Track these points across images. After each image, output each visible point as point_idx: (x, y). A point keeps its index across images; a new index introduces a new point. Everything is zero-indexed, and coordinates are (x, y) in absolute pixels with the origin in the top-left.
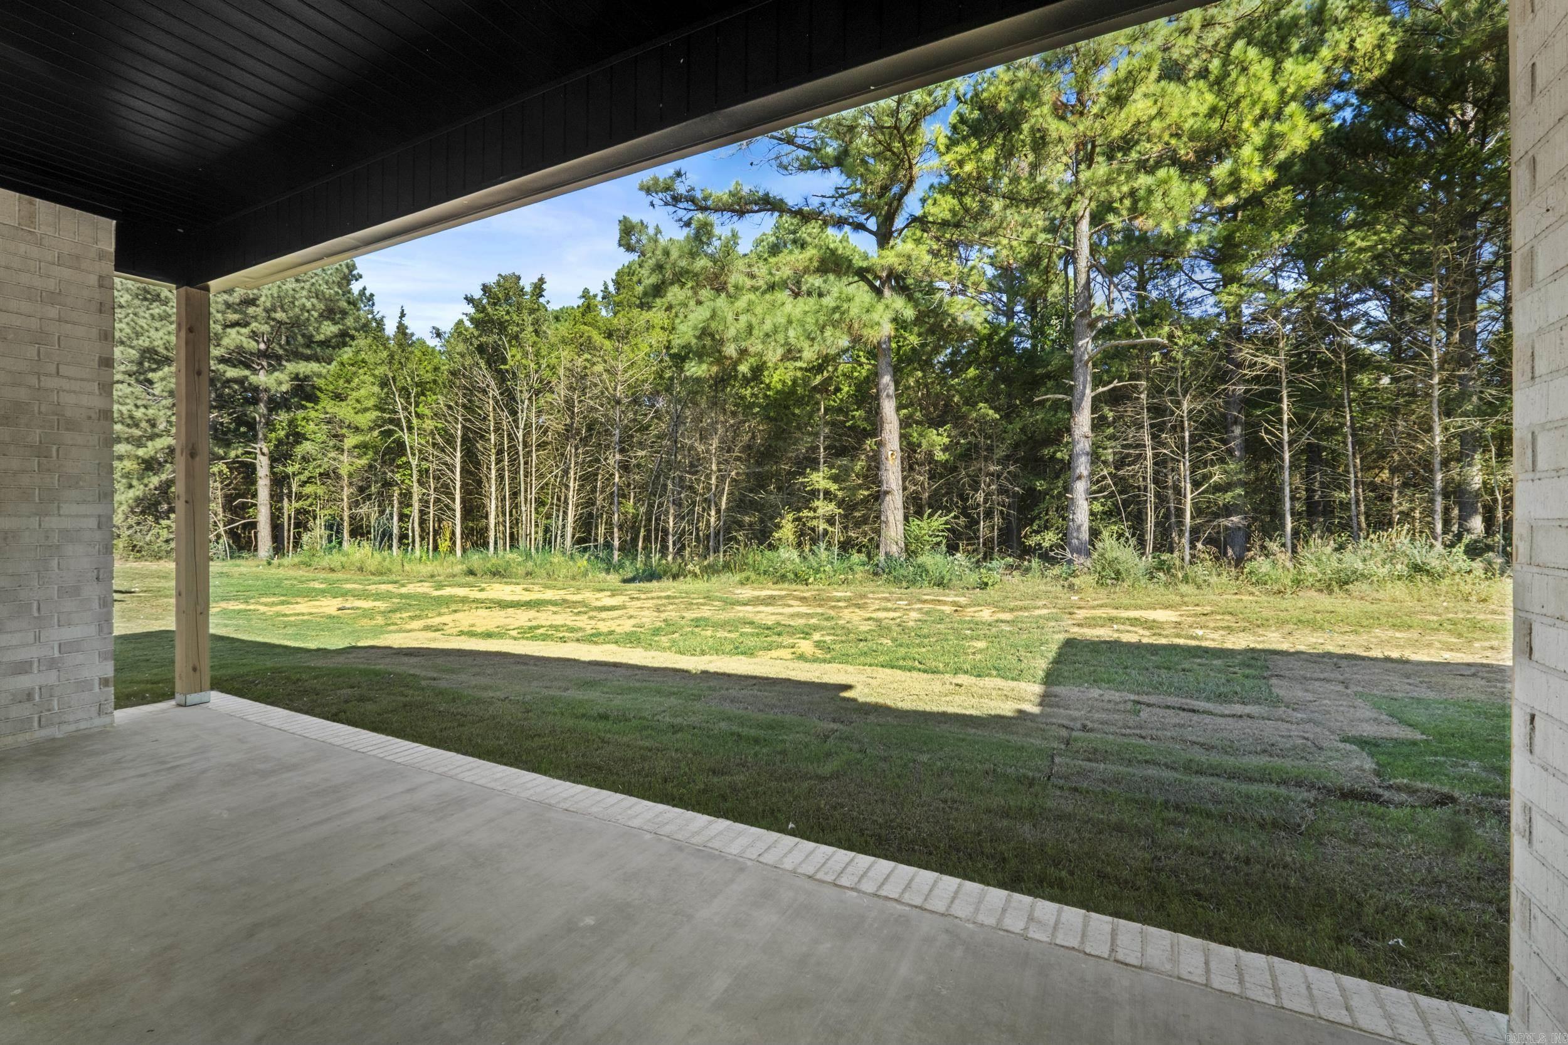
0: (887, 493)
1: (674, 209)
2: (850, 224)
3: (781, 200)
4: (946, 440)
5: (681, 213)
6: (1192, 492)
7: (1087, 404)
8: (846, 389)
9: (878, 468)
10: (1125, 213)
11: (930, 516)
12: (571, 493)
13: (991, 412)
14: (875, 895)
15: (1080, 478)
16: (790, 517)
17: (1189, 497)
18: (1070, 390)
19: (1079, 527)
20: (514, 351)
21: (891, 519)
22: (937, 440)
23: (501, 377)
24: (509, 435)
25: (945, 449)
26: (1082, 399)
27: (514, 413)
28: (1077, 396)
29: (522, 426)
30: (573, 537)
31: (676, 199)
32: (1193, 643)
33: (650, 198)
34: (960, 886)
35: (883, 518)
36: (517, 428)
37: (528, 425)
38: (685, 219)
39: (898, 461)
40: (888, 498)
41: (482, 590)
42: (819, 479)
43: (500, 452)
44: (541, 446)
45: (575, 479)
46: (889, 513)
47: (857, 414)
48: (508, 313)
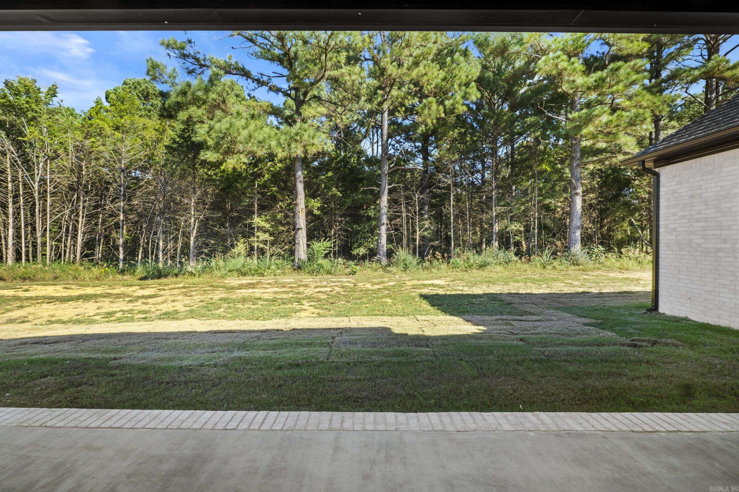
0: (299, 229)
1: (184, 61)
2: (282, 92)
3: (249, 72)
4: (319, 205)
5: (188, 64)
6: (420, 231)
7: (386, 192)
8: (267, 176)
9: (294, 217)
10: (402, 113)
11: (324, 240)
12: (80, 225)
13: (339, 193)
14: (270, 430)
15: (383, 224)
16: (242, 241)
17: (418, 233)
18: (379, 186)
19: (383, 246)
20: (32, 129)
21: (301, 242)
22: (316, 204)
23: (19, 146)
24: (25, 185)
25: (318, 209)
26: (384, 190)
27: (29, 169)
28: (382, 189)
29: (37, 179)
30: (81, 254)
31: (184, 56)
32: (460, 293)
33: (168, 51)
34: (310, 416)
35: (297, 242)
36: (33, 180)
37: (43, 181)
38: (191, 69)
39: (304, 214)
40: (300, 231)
41: (26, 290)
42: (257, 221)
43: (16, 197)
44: (53, 194)
45: (83, 216)
46: (300, 239)
47: (274, 189)
48: (27, 102)
